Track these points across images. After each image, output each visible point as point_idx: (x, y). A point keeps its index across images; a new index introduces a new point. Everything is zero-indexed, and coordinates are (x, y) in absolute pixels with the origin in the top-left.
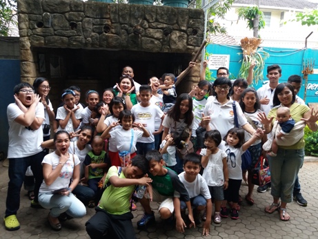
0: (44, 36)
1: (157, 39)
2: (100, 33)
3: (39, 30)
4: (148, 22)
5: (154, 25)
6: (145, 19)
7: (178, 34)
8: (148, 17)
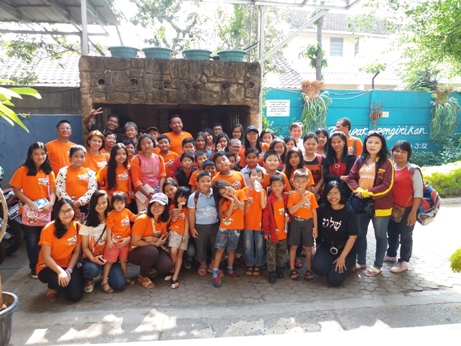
0: (106, 93)
1: (215, 93)
2: (160, 89)
3: (100, 87)
4: (207, 76)
5: (212, 79)
6: (204, 74)
7: (236, 87)
8: (206, 72)
